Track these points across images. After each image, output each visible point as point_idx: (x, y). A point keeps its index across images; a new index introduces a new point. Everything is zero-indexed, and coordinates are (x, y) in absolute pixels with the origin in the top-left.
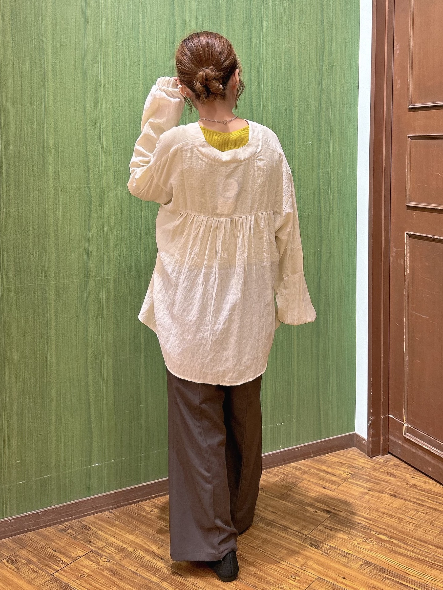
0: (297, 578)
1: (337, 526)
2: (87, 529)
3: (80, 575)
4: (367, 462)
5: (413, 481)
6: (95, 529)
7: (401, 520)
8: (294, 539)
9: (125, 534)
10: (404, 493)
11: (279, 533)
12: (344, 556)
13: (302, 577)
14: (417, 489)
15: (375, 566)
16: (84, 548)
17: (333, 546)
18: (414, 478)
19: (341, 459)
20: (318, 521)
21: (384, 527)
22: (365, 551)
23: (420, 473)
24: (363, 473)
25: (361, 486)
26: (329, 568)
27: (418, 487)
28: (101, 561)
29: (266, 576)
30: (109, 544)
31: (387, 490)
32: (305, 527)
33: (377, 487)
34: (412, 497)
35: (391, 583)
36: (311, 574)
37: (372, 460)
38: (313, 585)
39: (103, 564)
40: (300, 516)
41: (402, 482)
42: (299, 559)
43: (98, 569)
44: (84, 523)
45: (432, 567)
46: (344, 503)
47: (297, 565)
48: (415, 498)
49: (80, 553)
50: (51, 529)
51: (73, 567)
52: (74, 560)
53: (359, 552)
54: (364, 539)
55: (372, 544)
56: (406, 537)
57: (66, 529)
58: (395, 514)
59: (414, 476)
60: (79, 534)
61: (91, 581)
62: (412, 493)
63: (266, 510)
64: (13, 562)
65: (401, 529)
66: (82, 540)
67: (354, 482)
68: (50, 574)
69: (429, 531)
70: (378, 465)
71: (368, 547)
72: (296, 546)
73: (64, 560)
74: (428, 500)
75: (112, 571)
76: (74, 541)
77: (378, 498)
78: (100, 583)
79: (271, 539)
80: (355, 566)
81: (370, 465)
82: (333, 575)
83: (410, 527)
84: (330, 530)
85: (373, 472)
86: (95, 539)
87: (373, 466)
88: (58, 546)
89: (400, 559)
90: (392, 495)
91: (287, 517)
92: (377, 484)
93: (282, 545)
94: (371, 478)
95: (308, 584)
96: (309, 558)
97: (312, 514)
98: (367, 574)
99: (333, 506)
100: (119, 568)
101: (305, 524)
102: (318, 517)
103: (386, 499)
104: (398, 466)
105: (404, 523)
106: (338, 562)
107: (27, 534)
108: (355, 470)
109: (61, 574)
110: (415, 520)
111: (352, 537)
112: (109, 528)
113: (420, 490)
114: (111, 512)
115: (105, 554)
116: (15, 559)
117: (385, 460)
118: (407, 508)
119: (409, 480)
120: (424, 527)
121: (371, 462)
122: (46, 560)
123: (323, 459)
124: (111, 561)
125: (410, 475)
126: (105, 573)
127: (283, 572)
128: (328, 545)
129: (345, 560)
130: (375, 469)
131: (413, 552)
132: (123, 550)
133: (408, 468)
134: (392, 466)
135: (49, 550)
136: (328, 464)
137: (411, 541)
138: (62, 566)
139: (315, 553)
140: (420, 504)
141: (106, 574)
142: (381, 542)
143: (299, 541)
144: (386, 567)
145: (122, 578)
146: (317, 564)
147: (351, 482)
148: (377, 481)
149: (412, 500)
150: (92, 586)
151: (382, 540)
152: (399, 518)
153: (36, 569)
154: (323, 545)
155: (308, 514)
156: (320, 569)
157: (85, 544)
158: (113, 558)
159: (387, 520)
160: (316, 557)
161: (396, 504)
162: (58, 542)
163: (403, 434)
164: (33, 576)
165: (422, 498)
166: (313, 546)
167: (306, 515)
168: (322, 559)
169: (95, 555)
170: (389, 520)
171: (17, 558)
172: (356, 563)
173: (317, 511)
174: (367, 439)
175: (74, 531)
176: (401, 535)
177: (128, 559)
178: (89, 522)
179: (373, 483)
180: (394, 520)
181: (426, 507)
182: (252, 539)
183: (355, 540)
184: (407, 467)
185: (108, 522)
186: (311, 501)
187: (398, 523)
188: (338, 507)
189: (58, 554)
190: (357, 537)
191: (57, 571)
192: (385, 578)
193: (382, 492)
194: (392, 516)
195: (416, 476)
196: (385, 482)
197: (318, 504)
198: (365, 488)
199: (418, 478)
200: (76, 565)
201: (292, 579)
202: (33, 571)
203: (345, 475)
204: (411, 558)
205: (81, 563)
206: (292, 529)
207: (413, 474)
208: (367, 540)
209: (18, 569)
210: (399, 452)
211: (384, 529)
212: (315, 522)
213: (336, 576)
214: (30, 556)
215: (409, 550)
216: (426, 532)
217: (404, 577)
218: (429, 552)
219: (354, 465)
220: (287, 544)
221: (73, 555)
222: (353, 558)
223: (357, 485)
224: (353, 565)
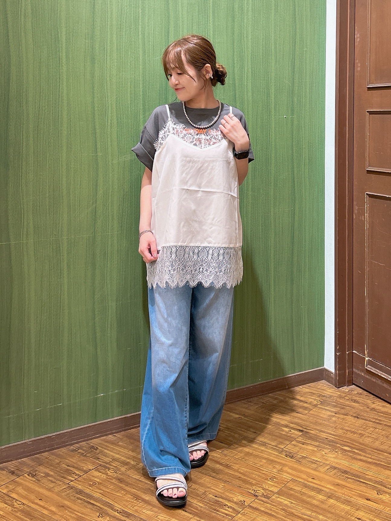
0: (274, 480)
1: (308, 441)
2: (95, 449)
3: (92, 483)
4: (335, 392)
5: (373, 406)
6: (102, 449)
7: (362, 435)
8: (272, 452)
9: (128, 452)
10: (365, 415)
11: (259, 447)
12: (314, 463)
13: (279, 479)
14: (376, 411)
15: (339, 469)
16: (94, 463)
17: (305, 456)
18: (374, 403)
19: (313, 390)
20: (292, 438)
21: (348, 441)
22: (331, 459)
23: (379, 400)
24: (331, 401)
25: (329, 411)
26: (301, 472)
27: (378, 410)
28: (109, 472)
29: (249, 479)
30: (114, 460)
31: (351, 413)
32: (281, 443)
33: (343, 411)
34: (372, 418)
35: (352, 481)
36: (285, 476)
37: (338, 390)
38: (288, 484)
39: (111, 474)
40: (278, 434)
41: (364, 406)
42: (276, 466)
43: (108, 478)
44: (92, 444)
45: (386, 469)
46: (314, 424)
47: (275, 470)
48: (374, 419)
49: (91, 467)
50: (64, 450)
51: (86, 477)
52: (86, 472)
53: (326, 460)
54: (331, 450)
55: (337, 453)
56: (365, 447)
57: (76, 449)
58: (357, 431)
59: (374, 401)
60: (89, 453)
61: (102, 487)
62: (372, 415)
63: (248, 430)
64: (33, 476)
65: (361, 441)
66: (91, 457)
67: (323, 407)
68: (66, 483)
69: (385, 443)
70: (344, 394)
71: (334, 456)
72: (274, 457)
73: (77, 473)
74: (385, 420)
75: (119, 479)
76: (85, 458)
77: (343, 419)
78: (110, 489)
79: (253, 452)
80: (322, 469)
81: (337, 394)
82: (304, 476)
83: (369, 441)
84: (302, 444)
85: (340, 399)
86: (102, 456)
87: (339, 395)
88: (71, 463)
89: (360, 463)
90: (355, 417)
91: (266, 435)
92: (343, 408)
93: (262, 456)
94: (338, 404)
95: (284, 484)
96: (284, 465)
97: (288, 433)
98: (332, 476)
99: (305, 426)
100: (125, 477)
101: (281, 440)
102: (292, 435)
103: (350, 420)
104: (361, 394)
105: (365, 437)
106: (308, 467)
107: (42, 454)
108: (324, 398)
109: (76, 483)
110: (373, 434)
111: (321, 449)
112: (114, 447)
113: (378, 412)
114: (114, 436)
115: (112, 467)
116: (34, 473)
117: (349, 390)
118: (367, 426)
119: (370, 405)
120: (380, 440)
121: (338, 392)
122: (62, 473)
123: (297, 390)
124: (117, 472)
125: (371, 401)
126: (113, 481)
127: (263, 476)
128: (301, 455)
129: (314, 466)
130: (341, 397)
131: (370, 458)
132: (127, 464)
133: (370, 395)
134: (355, 394)
135: (63, 465)
136: (301, 394)
137: (369, 450)
138: (76, 477)
139: (290, 461)
140: (378, 423)
141: (115, 482)
142: (345, 452)
143: (277, 453)
144: (348, 470)
145: (127, 484)
146: (291, 469)
147: (320, 408)
148: (342, 406)
149: (371, 420)
150: (103, 491)
151: (346, 450)
152: (360, 434)
153: (54, 480)
154: (296, 455)
155: (284, 433)
156: (294, 473)
157: (94, 460)
158: (119, 470)
159: (349, 435)
160: (290, 464)
161: (358, 423)
162: (70, 459)
163: (365, 367)
164: (52, 485)
165: (380, 419)
166: (288, 456)
167: (282, 434)
168: (296, 466)
169: (103, 468)
170: (352, 435)
171: (37, 472)
172: (324, 468)
173: (292, 430)
174: (334, 372)
175: (84, 451)
176: (362, 446)
177: (132, 470)
178: (96, 443)
179: (339, 408)
180: (357, 435)
181: (383, 425)
182: (237, 453)
183: (323, 451)
184: (368, 395)
185: (113, 443)
186: (286, 423)
187: (359, 438)
188: (309, 427)
189: (71, 469)
190: (325, 449)
191: (72, 481)
192: (347, 478)
193: (346, 415)
194: (354, 433)
195: (376, 402)
196: (349, 407)
197: (292, 425)
198: (332, 412)
199: (377, 403)
200: (88, 476)
201: (270, 480)
202: (52, 481)
203: (315, 402)
204: (370, 463)
205: (92, 475)
206: (270, 445)
207: (373, 400)
208: (333, 450)
209: (39, 481)
210: (361, 382)
211: (348, 442)
212: (290, 439)
213: (307, 477)
214: (47, 471)
215: (368, 457)
216: (382, 443)
217: (363, 476)
218: (384, 458)
219: (323, 394)
220: (266, 456)
221: (85, 468)
222: (321, 464)
223: (326, 410)
224: (321, 469)
